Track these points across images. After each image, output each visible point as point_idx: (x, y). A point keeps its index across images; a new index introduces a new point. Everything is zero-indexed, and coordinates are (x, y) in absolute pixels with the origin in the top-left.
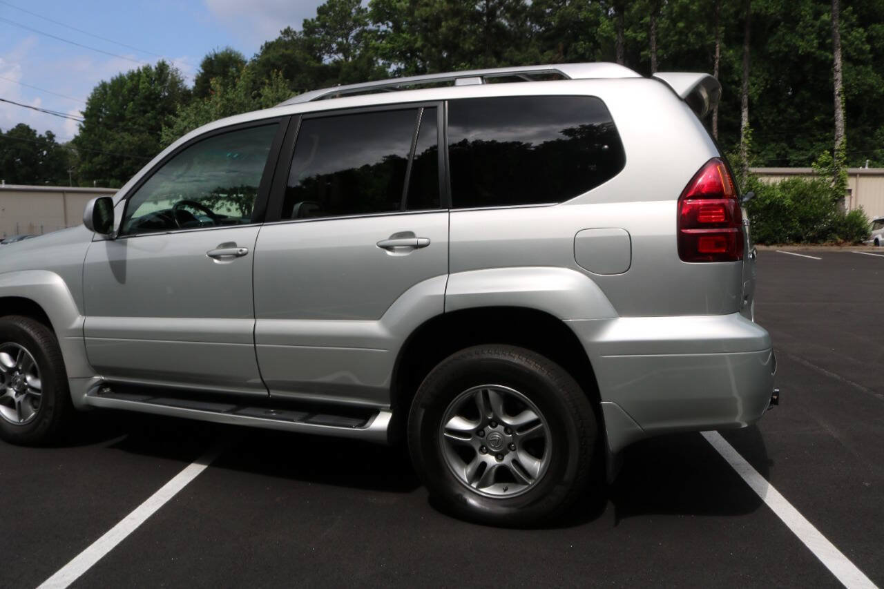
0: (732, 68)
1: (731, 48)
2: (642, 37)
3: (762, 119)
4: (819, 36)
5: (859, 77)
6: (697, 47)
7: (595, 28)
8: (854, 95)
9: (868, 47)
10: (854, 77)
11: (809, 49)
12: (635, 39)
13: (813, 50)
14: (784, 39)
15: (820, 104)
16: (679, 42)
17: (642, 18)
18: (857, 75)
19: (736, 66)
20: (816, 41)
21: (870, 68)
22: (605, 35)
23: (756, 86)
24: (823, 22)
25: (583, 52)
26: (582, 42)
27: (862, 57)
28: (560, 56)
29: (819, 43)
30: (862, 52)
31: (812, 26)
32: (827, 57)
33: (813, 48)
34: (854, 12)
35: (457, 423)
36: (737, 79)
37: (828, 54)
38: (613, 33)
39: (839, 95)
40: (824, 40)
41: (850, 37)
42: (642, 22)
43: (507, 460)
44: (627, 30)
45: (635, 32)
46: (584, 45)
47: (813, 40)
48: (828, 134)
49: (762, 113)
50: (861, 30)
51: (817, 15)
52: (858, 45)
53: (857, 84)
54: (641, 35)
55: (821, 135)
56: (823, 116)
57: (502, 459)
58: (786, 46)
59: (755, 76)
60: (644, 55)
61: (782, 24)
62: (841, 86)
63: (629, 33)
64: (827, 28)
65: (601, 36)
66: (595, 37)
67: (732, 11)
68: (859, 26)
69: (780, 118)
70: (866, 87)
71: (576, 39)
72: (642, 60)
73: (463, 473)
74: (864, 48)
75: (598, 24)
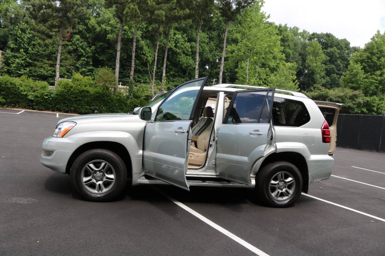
0: (143, 48)
1: (143, 40)
2: (108, 29)
3: (152, 70)
4: (175, 43)
5: (187, 60)
6: (131, 38)
7: (88, 20)
8: (185, 66)
9: (190, 50)
10: (185, 60)
11: (171, 47)
12: (105, 29)
13: (173, 47)
14: (163, 41)
15: (173, 68)
16: (124, 34)
17: (109, 21)
18: (187, 59)
19: (145, 48)
20: (174, 44)
21: (191, 57)
22: (93, 25)
23: (151, 57)
24: (177, 38)
25: (82, 30)
26: (82, 26)
27: (189, 53)
28: (71, 29)
29: (175, 45)
30: (188, 51)
31: (173, 38)
32: (177, 51)
33: (172, 46)
34: (187, 36)
35: (273, 182)
36: (144, 53)
37: (177, 50)
38: (96, 24)
39: (197, 70)
40: (176, 44)
41: (185, 45)
42: (109, 23)
43: (284, 190)
44: (103, 24)
45: (106, 26)
46: (82, 27)
47: (173, 44)
48: (174, 79)
49: (152, 68)
50: (189, 43)
51: (175, 34)
52: (187, 48)
53: (186, 63)
54: (108, 28)
55: (172, 79)
56: (174, 72)
57: (282, 190)
58: (163, 44)
59: (151, 53)
60: (108, 37)
61: (162, 35)
62: (198, 67)
63: (103, 26)
64: (178, 40)
65: (91, 25)
66: (88, 25)
67: (145, 26)
68: (188, 42)
69: (158, 71)
70: (189, 64)
71: (79, 23)
72: (107, 38)
73: (273, 195)
74: (189, 50)
75: (89, 19)
